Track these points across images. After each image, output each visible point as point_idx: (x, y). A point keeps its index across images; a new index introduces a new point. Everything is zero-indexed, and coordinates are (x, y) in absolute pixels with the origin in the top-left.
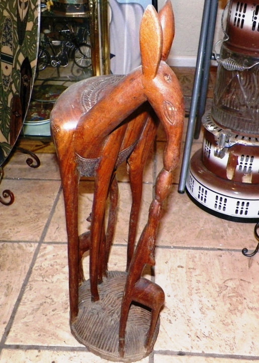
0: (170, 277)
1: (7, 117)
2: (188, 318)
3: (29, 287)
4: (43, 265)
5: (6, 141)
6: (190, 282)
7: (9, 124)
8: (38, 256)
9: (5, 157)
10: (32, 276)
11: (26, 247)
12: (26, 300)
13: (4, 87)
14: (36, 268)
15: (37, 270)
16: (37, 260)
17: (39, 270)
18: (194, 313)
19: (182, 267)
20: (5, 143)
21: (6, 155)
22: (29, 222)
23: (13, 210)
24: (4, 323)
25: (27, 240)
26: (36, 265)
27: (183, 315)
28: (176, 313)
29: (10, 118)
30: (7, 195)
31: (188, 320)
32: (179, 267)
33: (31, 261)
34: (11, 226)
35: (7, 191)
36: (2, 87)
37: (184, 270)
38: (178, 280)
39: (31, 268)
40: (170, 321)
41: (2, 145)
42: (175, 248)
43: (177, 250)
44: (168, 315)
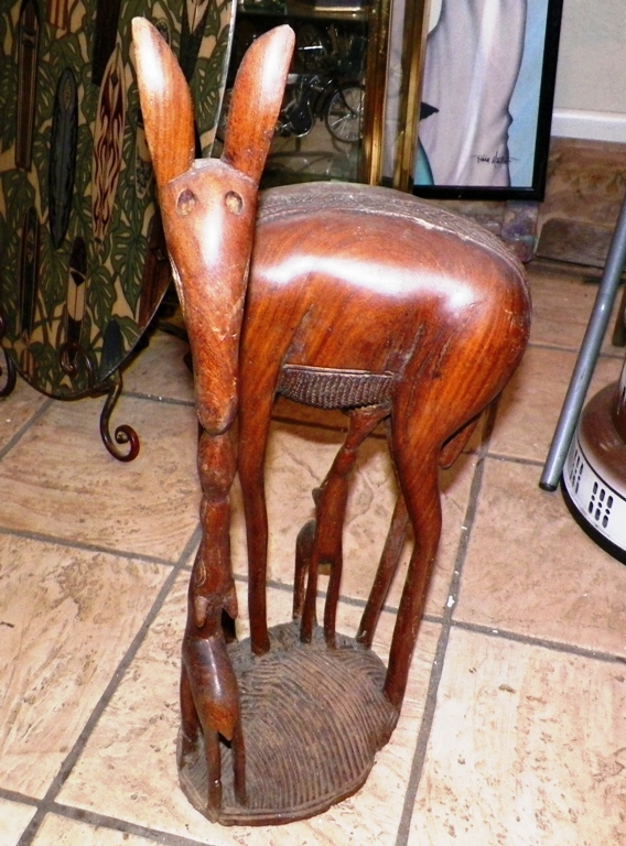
0: (475, 710)
1: (137, 259)
2: (501, 831)
3: (133, 671)
4: (173, 623)
5: (130, 315)
6: (523, 735)
7: (141, 277)
8: (167, 599)
9: (125, 352)
10: (144, 644)
11: (145, 571)
12: (120, 705)
13: (137, 188)
14: (158, 628)
15: (158, 633)
16: (163, 609)
17: (162, 635)
18: (518, 820)
19: (511, 691)
20: (127, 318)
21: (128, 347)
22: (162, 511)
23: (134, 474)
24: (63, 750)
25: (150, 554)
26: (158, 620)
27: (487, 819)
28: (470, 811)
29: (143, 261)
30: (125, 437)
31: (499, 836)
32: (502, 688)
33: (148, 610)
34: (121, 514)
35: (126, 429)
36: (134, 186)
37: (516, 698)
38: (493, 724)
39: (146, 626)
40: (452, 828)
41: (120, 323)
42: (502, 634)
43: (507, 642)
44: (449, 811)
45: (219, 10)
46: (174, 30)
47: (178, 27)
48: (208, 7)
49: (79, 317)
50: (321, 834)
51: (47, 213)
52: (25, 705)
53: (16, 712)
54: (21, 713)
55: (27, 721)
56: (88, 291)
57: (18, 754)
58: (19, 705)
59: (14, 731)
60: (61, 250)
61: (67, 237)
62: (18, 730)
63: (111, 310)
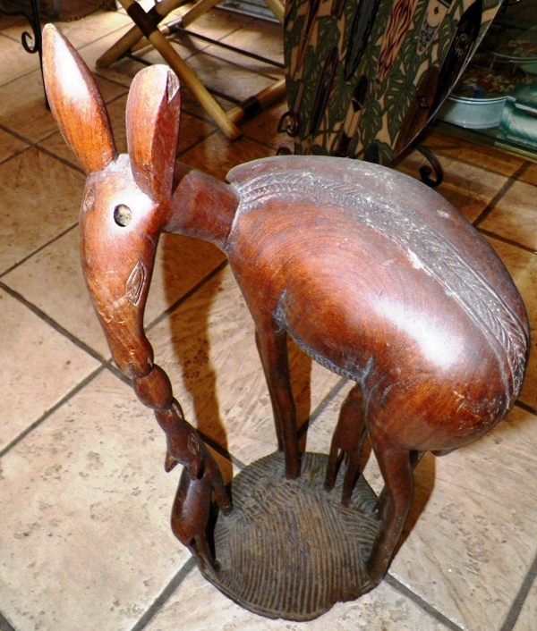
1: (405, 102)
3: (334, 404)
5: (389, 142)
7: (404, 115)
12: (321, 425)
13: (418, 46)
20: (385, 144)
29: (409, 104)
36: (416, 44)
41: (380, 146)
49: (350, 134)
51: (345, 53)
52: (260, 404)
53: (254, 407)
54: (256, 409)
55: (259, 416)
56: (361, 117)
57: (251, 437)
58: (256, 403)
59: (250, 420)
60: (348, 83)
61: (356, 74)
62: (253, 420)
63: (375, 134)
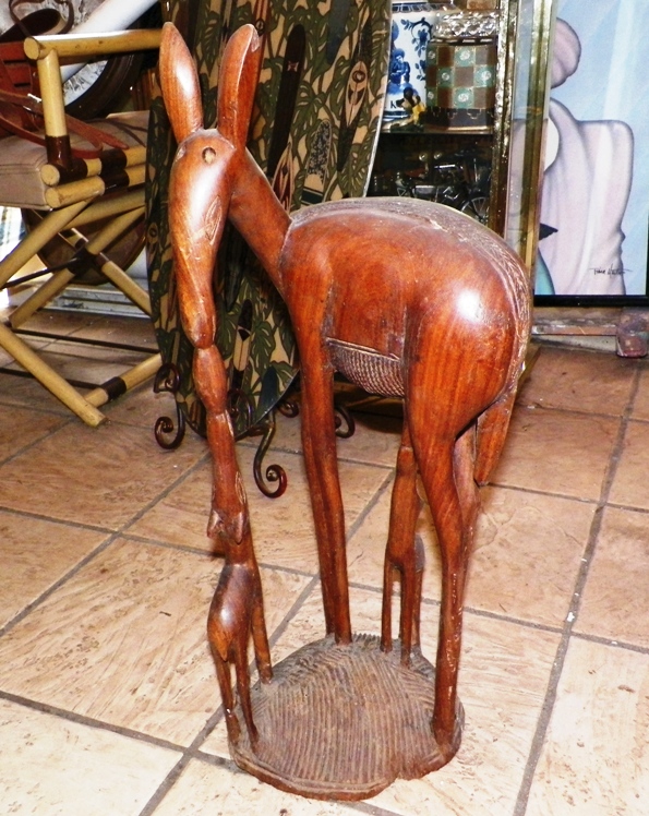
0: (594, 706)
2: (620, 804)
4: (310, 620)
5: (286, 360)
6: (642, 727)
8: (306, 601)
9: (281, 393)
10: (284, 635)
11: (288, 579)
14: (297, 623)
15: (297, 627)
16: (302, 609)
17: (301, 628)
18: (637, 796)
19: (629, 690)
20: (283, 362)
21: (282, 388)
22: (304, 536)
23: (280, 508)
24: (208, 711)
25: (293, 567)
26: (297, 616)
27: (606, 794)
28: (589, 786)
30: (275, 475)
31: (618, 808)
32: (621, 688)
33: (289, 608)
34: (268, 536)
35: (276, 468)
37: (634, 698)
38: (612, 717)
39: (287, 621)
40: (571, 799)
41: (276, 367)
42: (621, 645)
43: (626, 651)
44: (568, 784)
45: (370, 106)
46: (334, 126)
47: (338, 123)
48: (362, 105)
49: (242, 367)
50: (443, 793)
51: (222, 283)
52: (177, 675)
53: (169, 679)
54: (173, 680)
55: (179, 686)
56: (252, 343)
57: (170, 711)
58: (172, 674)
59: (166, 694)
60: (232, 313)
61: (238, 301)
62: (171, 692)
63: (270, 355)
